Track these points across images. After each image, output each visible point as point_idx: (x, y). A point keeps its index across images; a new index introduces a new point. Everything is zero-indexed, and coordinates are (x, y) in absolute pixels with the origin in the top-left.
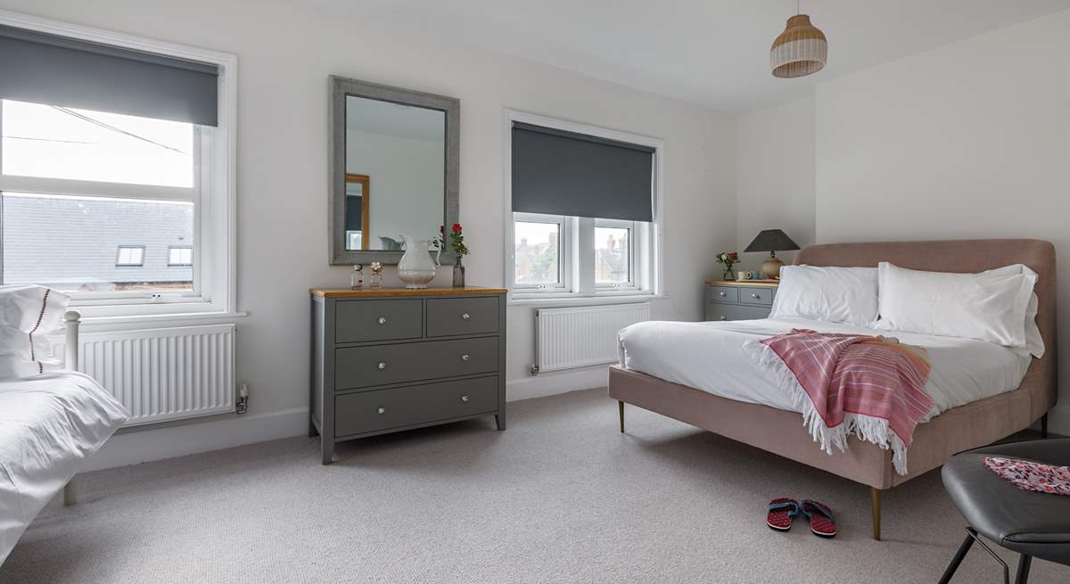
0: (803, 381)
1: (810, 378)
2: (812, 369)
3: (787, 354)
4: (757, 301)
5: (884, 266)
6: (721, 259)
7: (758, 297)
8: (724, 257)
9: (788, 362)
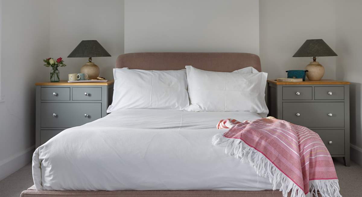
0: (278, 164)
1: (284, 160)
2: (284, 152)
3: (258, 143)
4: (88, 98)
5: (190, 69)
6: (49, 63)
7: (89, 95)
8: (52, 62)
9: (262, 150)
